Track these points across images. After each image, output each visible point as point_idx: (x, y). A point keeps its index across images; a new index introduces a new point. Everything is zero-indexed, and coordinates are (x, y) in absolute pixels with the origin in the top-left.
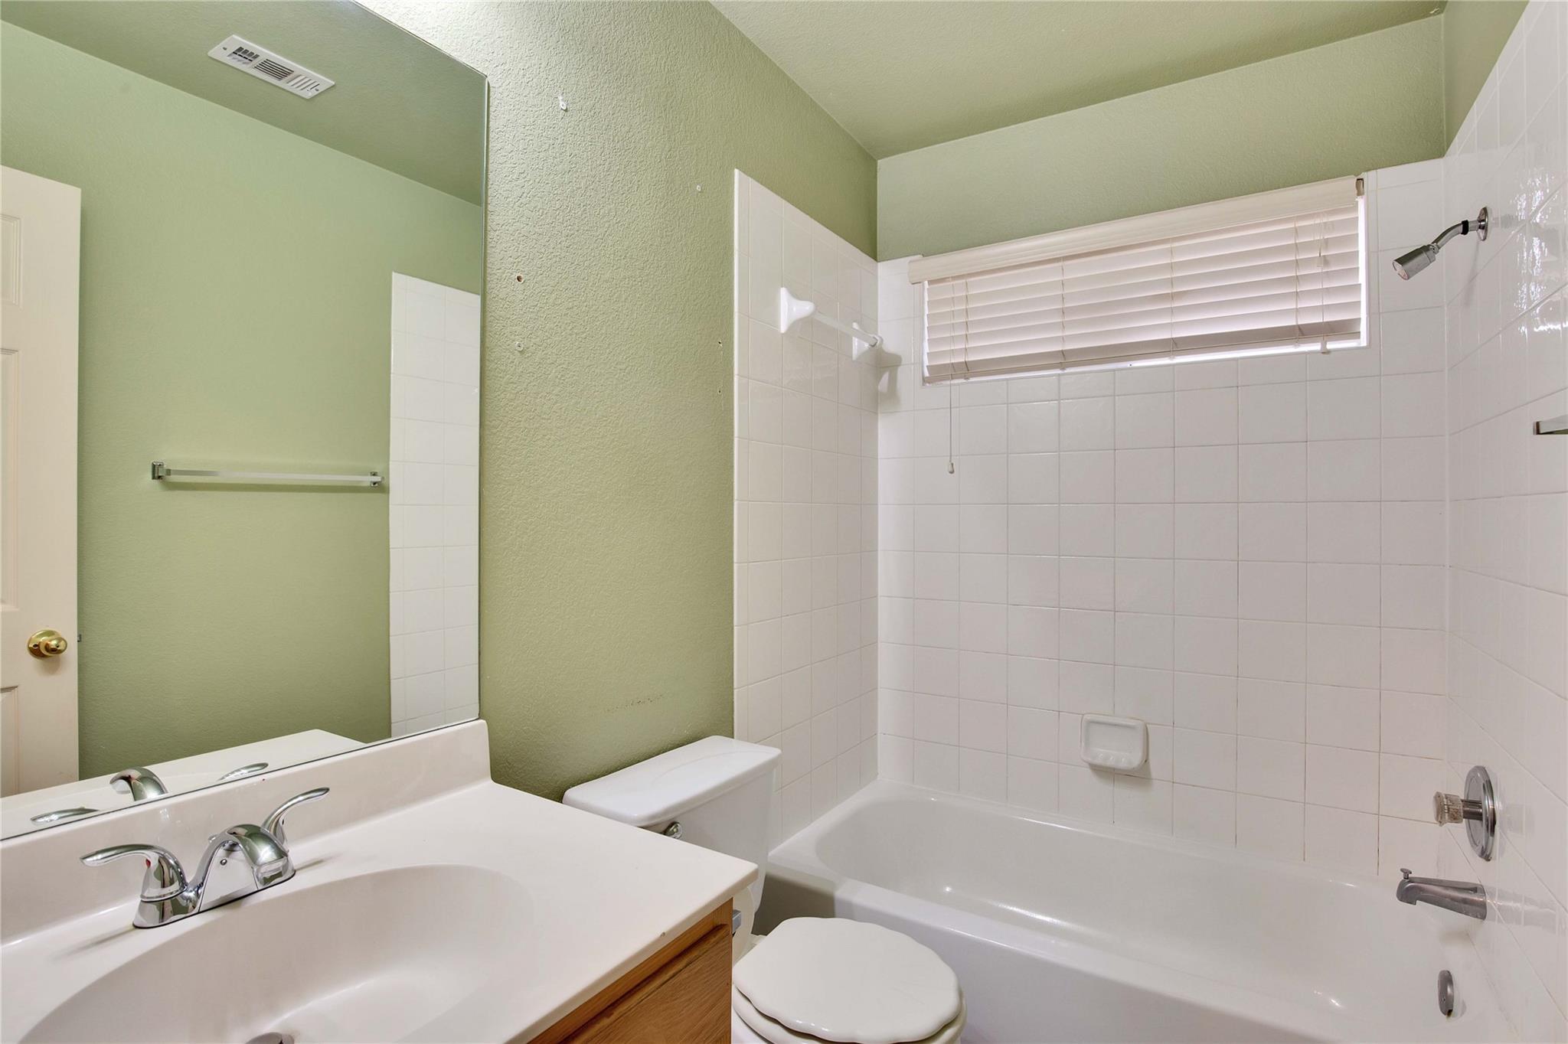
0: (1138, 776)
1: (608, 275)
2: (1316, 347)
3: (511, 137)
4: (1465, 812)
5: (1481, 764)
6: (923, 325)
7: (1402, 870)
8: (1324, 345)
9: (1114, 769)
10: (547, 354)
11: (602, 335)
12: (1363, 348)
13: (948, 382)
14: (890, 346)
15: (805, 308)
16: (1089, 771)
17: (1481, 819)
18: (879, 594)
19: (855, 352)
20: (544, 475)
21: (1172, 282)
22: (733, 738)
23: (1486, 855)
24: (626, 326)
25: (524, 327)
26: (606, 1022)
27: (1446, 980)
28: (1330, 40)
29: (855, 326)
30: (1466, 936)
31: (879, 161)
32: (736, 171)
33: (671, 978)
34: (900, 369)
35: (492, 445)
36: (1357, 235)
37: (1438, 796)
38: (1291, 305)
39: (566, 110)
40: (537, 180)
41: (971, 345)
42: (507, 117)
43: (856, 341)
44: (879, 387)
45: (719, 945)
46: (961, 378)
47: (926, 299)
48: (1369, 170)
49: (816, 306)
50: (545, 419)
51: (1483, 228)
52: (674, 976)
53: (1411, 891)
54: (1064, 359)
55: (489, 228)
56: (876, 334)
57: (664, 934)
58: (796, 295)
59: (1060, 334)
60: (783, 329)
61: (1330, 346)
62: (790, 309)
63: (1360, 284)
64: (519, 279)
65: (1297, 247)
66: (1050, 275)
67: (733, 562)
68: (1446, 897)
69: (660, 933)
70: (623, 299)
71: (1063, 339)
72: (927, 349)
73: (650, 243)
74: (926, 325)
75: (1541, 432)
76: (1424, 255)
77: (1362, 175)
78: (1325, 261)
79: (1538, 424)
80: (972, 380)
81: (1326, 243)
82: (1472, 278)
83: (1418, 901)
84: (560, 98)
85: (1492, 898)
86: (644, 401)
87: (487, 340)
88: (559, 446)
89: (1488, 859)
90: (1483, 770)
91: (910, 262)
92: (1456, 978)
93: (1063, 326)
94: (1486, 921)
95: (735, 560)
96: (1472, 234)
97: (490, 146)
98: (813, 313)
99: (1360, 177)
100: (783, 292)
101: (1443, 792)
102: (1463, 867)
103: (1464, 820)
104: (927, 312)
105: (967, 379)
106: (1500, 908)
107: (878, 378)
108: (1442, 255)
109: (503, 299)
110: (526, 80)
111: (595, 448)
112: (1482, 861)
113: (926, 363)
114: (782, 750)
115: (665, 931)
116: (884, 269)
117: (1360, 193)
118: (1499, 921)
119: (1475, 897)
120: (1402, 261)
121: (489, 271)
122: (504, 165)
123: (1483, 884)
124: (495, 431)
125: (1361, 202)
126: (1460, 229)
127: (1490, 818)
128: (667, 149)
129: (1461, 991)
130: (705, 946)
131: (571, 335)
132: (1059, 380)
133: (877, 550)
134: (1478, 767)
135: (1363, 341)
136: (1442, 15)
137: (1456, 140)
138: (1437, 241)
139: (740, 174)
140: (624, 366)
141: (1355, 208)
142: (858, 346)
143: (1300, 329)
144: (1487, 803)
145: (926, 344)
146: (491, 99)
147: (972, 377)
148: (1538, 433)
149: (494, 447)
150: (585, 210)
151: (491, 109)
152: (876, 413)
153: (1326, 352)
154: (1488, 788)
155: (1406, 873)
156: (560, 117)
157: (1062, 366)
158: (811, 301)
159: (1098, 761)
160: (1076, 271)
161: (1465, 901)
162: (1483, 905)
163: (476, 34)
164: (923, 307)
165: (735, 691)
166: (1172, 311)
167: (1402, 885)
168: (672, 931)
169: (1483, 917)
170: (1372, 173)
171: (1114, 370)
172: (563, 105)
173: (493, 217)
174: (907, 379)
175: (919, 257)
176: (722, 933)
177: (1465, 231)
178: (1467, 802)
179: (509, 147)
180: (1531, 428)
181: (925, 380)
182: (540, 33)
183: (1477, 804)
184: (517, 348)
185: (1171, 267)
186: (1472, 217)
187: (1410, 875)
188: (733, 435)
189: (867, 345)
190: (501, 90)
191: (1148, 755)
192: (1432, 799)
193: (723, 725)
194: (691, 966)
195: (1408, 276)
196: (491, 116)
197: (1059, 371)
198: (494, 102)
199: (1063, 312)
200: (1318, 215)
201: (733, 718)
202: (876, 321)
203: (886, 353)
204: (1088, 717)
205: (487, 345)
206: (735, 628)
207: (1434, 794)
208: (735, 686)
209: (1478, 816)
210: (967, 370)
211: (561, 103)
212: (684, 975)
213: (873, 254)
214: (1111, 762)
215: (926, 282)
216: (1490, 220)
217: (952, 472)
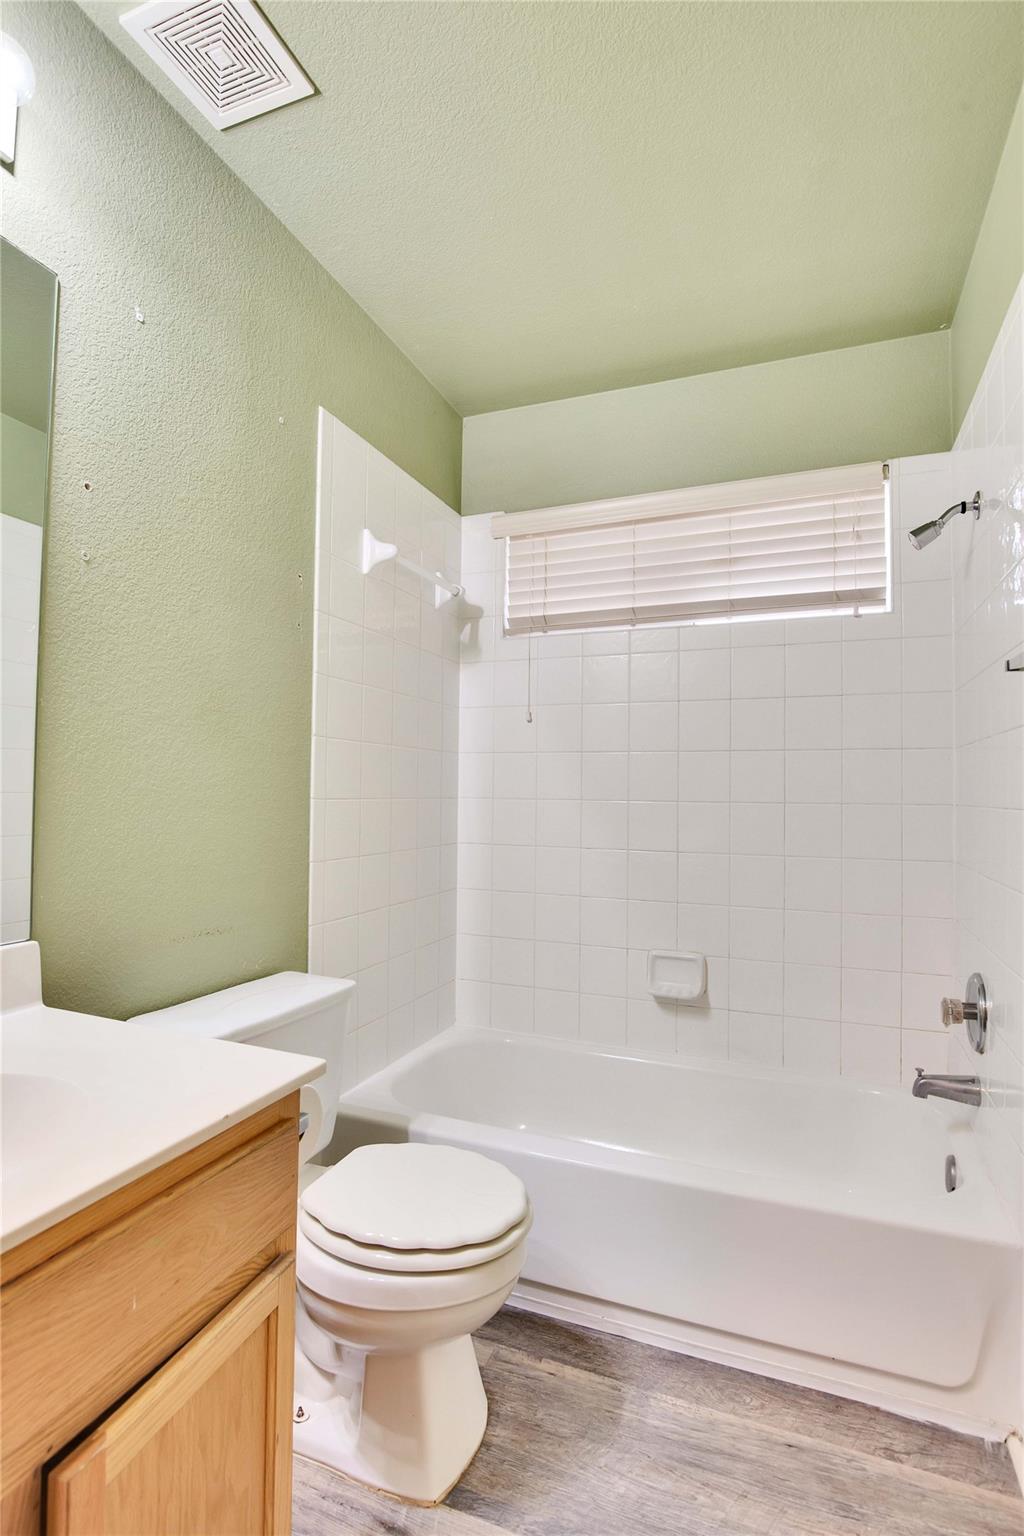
0: (697, 1006)
1: (182, 495)
2: (849, 611)
3: (82, 342)
4: (965, 1013)
5: (977, 971)
6: (505, 579)
7: (917, 1069)
8: (856, 610)
9: (677, 1000)
10: (114, 567)
11: (175, 554)
12: (888, 613)
13: (527, 635)
14: (473, 597)
15: (388, 550)
16: (654, 1004)
17: (976, 1019)
18: (459, 840)
19: (438, 603)
20: (109, 692)
21: (729, 548)
22: (307, 972)
23: (980, 1050)
24: (201, 548)
25: (91, 537)
26: (165, 1200)
27: (951, 1162)
28: (861, 343)
29: (438, 574)
30: (967, 1125)
31: (465, 419)
32: (321, 408)
33: (234, 1163)
34: (481, 621)
35: (52, 654)
36: (884, 514)
37: (945, 1001)
38: (830, 574)
39: (143, 323)
40: (110, 389)
41: (550, 599)
42: (78, 320)
43: (438, 589)
44: (462, 637)
45: (284, 1136)
46: (539, 631)
47: (508, 555)
48: (893, 458)
49: (399, 550)
50: (110, 633)
51: (977, 508)
52: (237, 1161)
53: (924, 1088)
54: (635, 616)
55: (55, 431)
56: (459, 584)
57: (227, 1117)
58: (379, 537)
59: (631, 592)
60: (365, 569)
61: (863, 610)
62: (373, 551)
63: (885, 558)
64: (87, 486)
65: (834, 522)
66: (622, 536)
67: (309, 797)
68: (949, 1089)
69: (222, 1116)
70: (199, 521)
71: (633, 597)
72: (507, 603)
73: (229, 468)
74: (508, 579)
75: (1011, 668)
76: (932, 530)
77: (889, 462)
78: (858, 535)
79: (1008, 663)
80: (550, 633)
81: (859, 520)
82: (971, 552)
83: (929, 1096)
84: (137, 309)
85: (985, 1087)
86: (219, 626)
87: (50, 545)
88: (126, 662)
89: (982, 1052)
90: (978, 976)
91: (494, 517)
92: (958, 1161)
93: (634, 585)
94: (980, 1108)
95: (312, 795)
96: (970, 513)
97: (59, 347)
98: (396, 556)
99: (886, 463)
100: (366, 533)
101: (949, 997)
102: (966, 1064)
103: (965, 1021)
104: (508, 567)
105: (545, 632)
106: (990, 1093)
107: (461, 629)
108: (946, 530)
109: (68, 505)
110: (100, 285)
111: (165, 669)
112: (977, 1054)
113: (507, 615)
114: (357, 981)
115: (229, 1113)
116: (467, 522)
117: (885, 478)
118: (991, 1106)
119: (975, 1088)
120: (916, 533)
121: (54, 474)
122: (74, 369)
123: (979, 1075)
124: (55, 640)
125: (887, 485)
126: (960, 508)
127: (983, 1014)
128: (249, 376)
129: (962, 1170)
130: (271, 1136)
131: (142, 550)
132: (630, 634)
133: (457, 798)
134: (975, 974)
135: (888, 607)
136: (949, 330)
137: (959, 436)
138: (942, 518)
139: (324, 413)
140: (198, 589)
141: (882, 490)
142: (441, 595)
143: (837, 596)
144: (981, 1003)
145: (507, 598)
146: (61, 299)
147: (551, 630)
148: (1009, 670)
149: (54, 656)
150: (160, 426)
151: (62, 309)
152: (458, 663)
153: (857, 616)
154: (982, 990)
155: (920, 1071)
156: (136, 328)
157: (632, 622)
158: (394, 544)
159: (663, 992)
160: (646, 533)
161: (965, 1092)
162: (979, 1093)
163: (47, 230)
164: (505, 561)
165: (310, 929)
166: (730, 575)
167: (917, 1081)
168: (237, 1113)
169: (979, 1104)
170: (896, 460)
171: (679, 627)
172: (139, 317)
173: (60, 420)
174: (489, 630)
175: (502, 513)
176: (288, 1124)
177: (963, 511)
178: (968, 1005)
179: (80, 351)
180: (1004, 666)
181: (505, 633)
182: (117, 241)
183: (974, 1006)
184: (84, 558)
185: (729, 534)
186: (969, 500)
187: (923, 1074)
188: (311, 670)
189: (449, 595)
190: (72, 291)
191: (706, 985)
192: (940, 1004)
193: (296, 960)
194: (254, 1154)
195: (920, 547)
196: (61, 316)
197: (629, 627)
198: (64, 304)
199: (634, 572)
200: (852, 494)
201: (307, 956)
202: (459, 572)
203: (469, 605)
204: (654, 953)
205: (50, 550)
206: (311, 864)
207: (941, 1000)
208: (310, 923)
209: (973, 1016)
210: (545, 623)
211: (138, 315)
212: (248, 1161)
213: (458, 508)
214: (673, 994)
215: (508, 538)
216: (981, 502)
217: (530, 721)
